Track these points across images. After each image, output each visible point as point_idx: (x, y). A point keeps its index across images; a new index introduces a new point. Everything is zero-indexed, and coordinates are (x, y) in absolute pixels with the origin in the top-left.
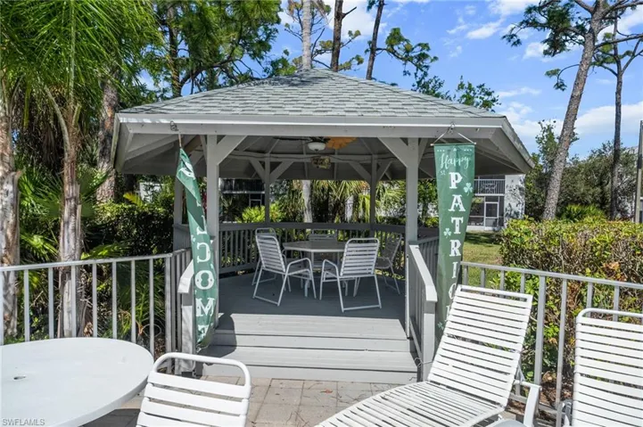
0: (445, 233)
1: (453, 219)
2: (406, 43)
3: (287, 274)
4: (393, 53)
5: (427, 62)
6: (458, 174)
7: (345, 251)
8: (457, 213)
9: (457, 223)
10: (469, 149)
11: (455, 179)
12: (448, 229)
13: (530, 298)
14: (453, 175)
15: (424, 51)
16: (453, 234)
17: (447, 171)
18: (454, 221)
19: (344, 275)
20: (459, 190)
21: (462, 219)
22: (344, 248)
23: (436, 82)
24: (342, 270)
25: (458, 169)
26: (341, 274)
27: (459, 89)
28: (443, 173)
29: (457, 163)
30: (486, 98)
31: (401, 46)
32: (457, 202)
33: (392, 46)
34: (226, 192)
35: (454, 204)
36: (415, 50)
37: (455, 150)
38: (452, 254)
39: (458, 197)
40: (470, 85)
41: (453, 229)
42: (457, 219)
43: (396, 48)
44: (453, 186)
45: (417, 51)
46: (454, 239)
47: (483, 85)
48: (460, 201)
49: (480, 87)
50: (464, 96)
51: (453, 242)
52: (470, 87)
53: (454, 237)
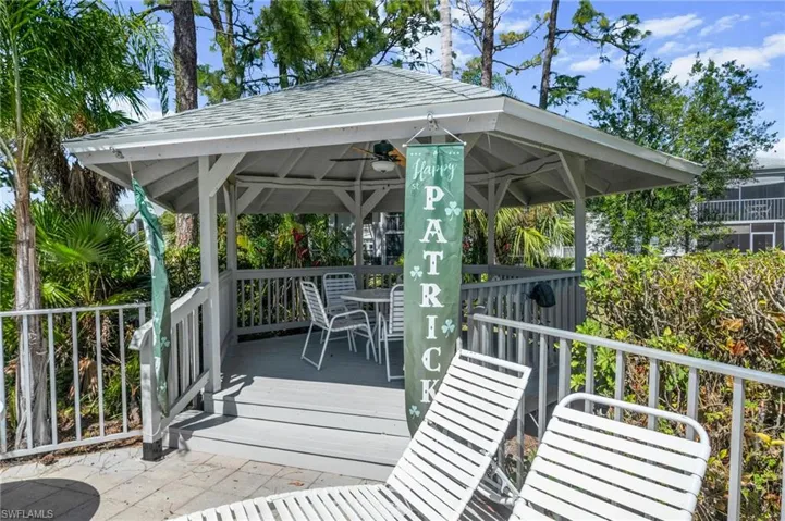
0: (413, 274)
1: (426, 254)
2: (600, 18)
3: (329, 330)
4: (584, 35)
5: (636, 40)
6: (437, 188)
7: (391, 301)
8: (433, 244)
9: (433, 259)
10: (457, 152)
11: (432, 196)
12: (417, 268)
13: (527, 371)
14: (430, 190)
15: (631, 25)
16: (425, 275)
17: (423, 184)
18: (428, 257)
19: (394, 332)
20: (439, 211)
21: (441, 254)
22: (389, 297)
23: (656, 66)
24: (390, 326)
25: (437, 181)
26: (390, 331)
27: (694, 71)
28: (416, 186)
29: (438, 173)
30: (737, 79)
31: (594, 23)
32: (433, 229)
33: (581, 26)
34: (390, 232)
35: (429, 231)
36: (617, 26)
37: (435, 153)
38: (425, 304)
39: (436, 222)
40: (712, 63)
41: (426, 268)
42: (433, 255)
43: (587, 27)
44: (429, 206)
45: (621, 27)
46: (429, 282)
47: (733, 63)
48: (438, 227)
49: (727, 66)
50: (700, 82)
51: (426, 287)
52: (712, 68)
53: (427, 279)
